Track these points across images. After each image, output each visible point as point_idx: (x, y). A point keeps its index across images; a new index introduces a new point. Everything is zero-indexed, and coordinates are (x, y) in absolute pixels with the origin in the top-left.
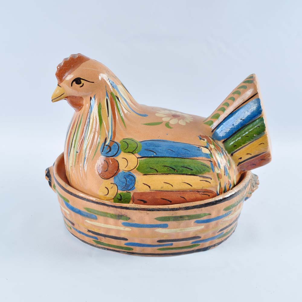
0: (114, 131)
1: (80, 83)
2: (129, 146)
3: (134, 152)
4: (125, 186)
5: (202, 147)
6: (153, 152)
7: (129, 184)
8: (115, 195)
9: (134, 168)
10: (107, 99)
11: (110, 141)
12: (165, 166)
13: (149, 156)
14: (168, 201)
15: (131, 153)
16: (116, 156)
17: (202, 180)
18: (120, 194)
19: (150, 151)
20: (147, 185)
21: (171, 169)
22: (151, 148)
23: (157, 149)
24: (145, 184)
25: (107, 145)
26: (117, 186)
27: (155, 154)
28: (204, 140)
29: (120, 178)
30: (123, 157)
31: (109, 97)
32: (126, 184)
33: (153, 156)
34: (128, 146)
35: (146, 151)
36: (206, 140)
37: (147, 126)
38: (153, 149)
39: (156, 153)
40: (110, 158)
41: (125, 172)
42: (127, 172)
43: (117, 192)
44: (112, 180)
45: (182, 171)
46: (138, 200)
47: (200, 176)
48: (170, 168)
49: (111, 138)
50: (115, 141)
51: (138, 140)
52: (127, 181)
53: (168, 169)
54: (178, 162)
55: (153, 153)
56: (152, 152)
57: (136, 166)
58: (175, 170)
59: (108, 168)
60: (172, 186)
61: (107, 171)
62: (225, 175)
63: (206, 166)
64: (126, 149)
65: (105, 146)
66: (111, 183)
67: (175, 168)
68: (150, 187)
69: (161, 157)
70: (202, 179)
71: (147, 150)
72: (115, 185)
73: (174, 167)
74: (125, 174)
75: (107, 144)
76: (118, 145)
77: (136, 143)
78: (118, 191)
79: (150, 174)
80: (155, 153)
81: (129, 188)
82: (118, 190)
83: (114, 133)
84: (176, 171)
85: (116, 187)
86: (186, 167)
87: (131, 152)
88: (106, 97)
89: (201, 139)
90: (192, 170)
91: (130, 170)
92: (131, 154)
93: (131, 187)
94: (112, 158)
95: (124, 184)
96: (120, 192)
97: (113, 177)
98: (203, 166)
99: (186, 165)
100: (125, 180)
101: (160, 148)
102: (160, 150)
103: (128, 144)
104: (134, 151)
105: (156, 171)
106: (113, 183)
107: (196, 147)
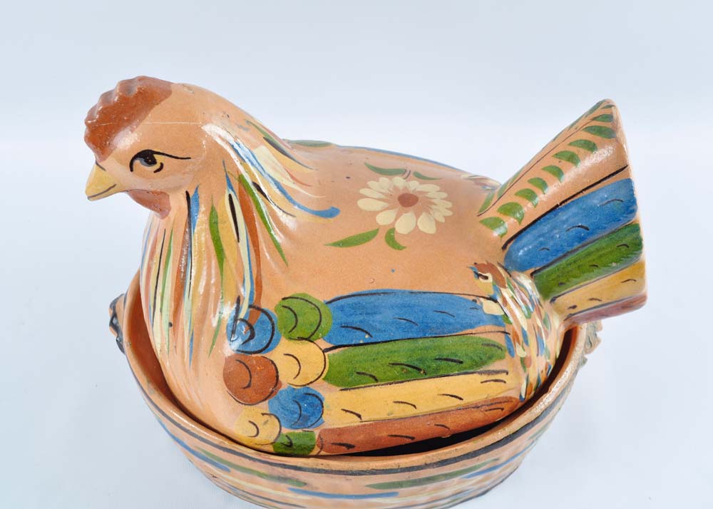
0: (257, 279)
1: (154, 162)
2: (300, 319)
3: (313, 337)
4: (298, 420)
5: (482, 299)
6: (363, 330)
7: (309, 414)
8: (276, 436)
9: (316, 377)
10: (230, 196)
11: (250, 306)
12: (393, 364)
13: (353, 343)
14: (407, 437)
15: (306, 339)
16: (269, 351)
17: (486, 381)
18: (287, 436)
19: (355, 330)
20: (352, 412)
21: (410, 369)
22: (356, 320)
23: (371, 322)
24: (347, 411)
25: (243, 320)
26: (277, 418)
27: (367, 336)
28: (486, 278)
29: (283, 402)
30: (286, 353)
31: (236, 188)
32: (300, 415)
33: (361, 342)
34: (297, 320)
35: (343, 329)
36: (491, 279)
37: (341, 249)
38: (361, 322)
39: (369, 334)
40: (254, 356)
41: (294, 389)
42: (299, 388)
43: (280, 432)
44: (264, 406)
45: (437, 370)
46: (333, 444)
47: (480, 373)
48: (407, 368)
49: (251, 299)
50: (264, 306)
51: (321, 297)
52: (302, 409)
53: (403, 369)
54: (426, 349)
55: (363, 333)
56: (358, 333)
57: (322, 373)
58: (419, 370)
59: (250, 381)
60: (415, 406)
61: (249, 386)
62: (538, 355)
63: (494, 346)
64: (291, 331)
65: (238, 322)
66: (263, 414)
67: (421, 366)
68: (359, 416)
69: (383, 342)
70: (485, 377)
71: (347, 327)
72: (273, 417)
73: (416, 364)
74: (294, 395)
75: (242, 315)
76: (270, 319)
77: (317, 307)
78: (280, 429)
79: (358, 388)
80: (367, 333)
81: (309, 424)
82: (283, 428)
83: (258, 285)
84: (422, 372)
85: (277, 421)
86: (446, 360)
87: (307, 336)
88: (228, 192)
89: (479, 276)
90: (461, 362)
91: (308, 384)
92: (307, 342)
93: (313, 419)
94: (259, 355)
95: (296, 416)
96: (285, 431)
97: (267, 401)
98: (487, 348)
99: (445, 354)
100: (297, 406)
101: (378, 317)
102: (380, 322)
103: (295, 315)
104: (313, 334)
105: (373, 380)
106: (268, 412)
107: (467, 301)
